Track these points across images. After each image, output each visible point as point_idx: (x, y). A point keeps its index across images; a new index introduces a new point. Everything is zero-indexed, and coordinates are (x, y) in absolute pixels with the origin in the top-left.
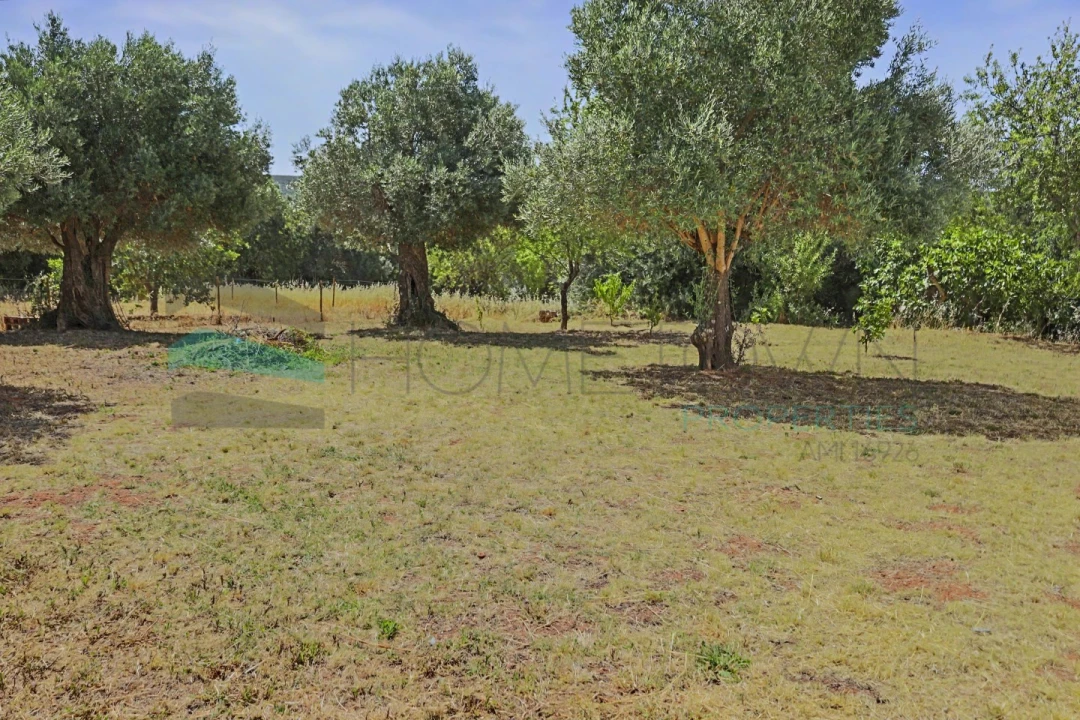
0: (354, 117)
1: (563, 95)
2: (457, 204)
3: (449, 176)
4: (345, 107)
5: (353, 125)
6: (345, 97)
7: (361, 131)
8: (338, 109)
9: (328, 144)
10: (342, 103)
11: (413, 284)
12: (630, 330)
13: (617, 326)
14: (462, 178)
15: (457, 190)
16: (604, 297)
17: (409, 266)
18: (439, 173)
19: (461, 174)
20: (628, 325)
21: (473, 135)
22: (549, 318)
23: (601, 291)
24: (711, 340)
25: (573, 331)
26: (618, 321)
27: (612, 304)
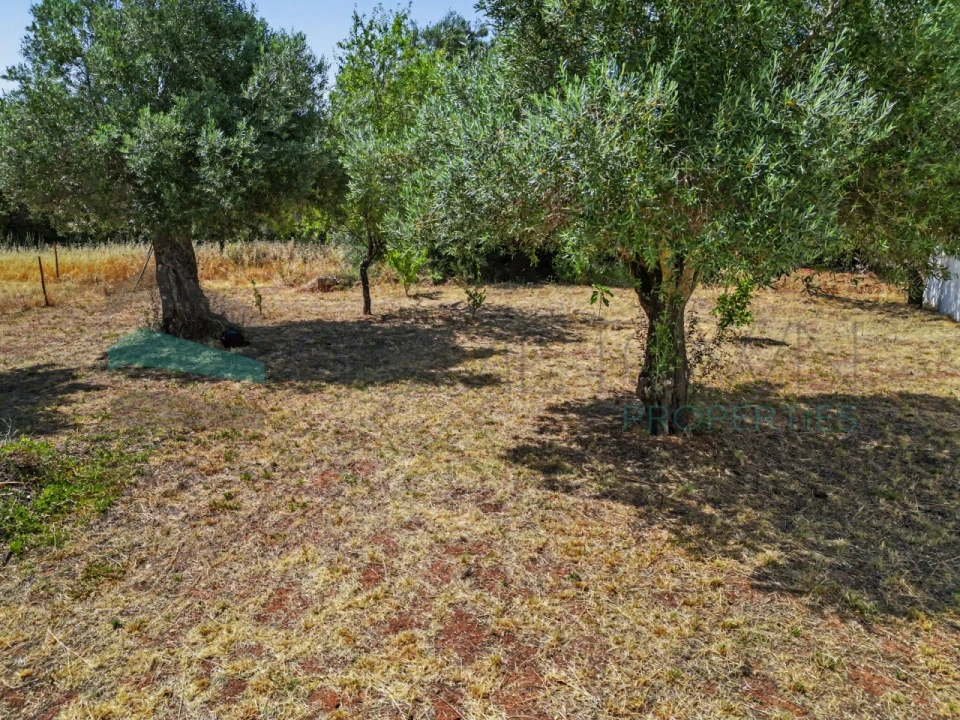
0: (62, 48)
1: (352, 23)
2: (244, 183)
3: (227, 142)
4: (45, 33)
5: (61, 62)
6: (41, 19)
7: (74, 70)
8: (32, 35)
9: (25, 90)
10: (38, 26)
11: (178, 282)
12: (441, 306)
13: (416, 297)
14: (247, 145)
15: (241, 163)
16: (397, 265)
17: (170, 259)
18: (212, 138)
19: (245, 139)
20: (429, 296)
21: (254, 81)
22: (329, 286)
23: (393, 259)
24: (669, 395)
25: (385, 318)
26: (413, 290)
27: (406, 271)
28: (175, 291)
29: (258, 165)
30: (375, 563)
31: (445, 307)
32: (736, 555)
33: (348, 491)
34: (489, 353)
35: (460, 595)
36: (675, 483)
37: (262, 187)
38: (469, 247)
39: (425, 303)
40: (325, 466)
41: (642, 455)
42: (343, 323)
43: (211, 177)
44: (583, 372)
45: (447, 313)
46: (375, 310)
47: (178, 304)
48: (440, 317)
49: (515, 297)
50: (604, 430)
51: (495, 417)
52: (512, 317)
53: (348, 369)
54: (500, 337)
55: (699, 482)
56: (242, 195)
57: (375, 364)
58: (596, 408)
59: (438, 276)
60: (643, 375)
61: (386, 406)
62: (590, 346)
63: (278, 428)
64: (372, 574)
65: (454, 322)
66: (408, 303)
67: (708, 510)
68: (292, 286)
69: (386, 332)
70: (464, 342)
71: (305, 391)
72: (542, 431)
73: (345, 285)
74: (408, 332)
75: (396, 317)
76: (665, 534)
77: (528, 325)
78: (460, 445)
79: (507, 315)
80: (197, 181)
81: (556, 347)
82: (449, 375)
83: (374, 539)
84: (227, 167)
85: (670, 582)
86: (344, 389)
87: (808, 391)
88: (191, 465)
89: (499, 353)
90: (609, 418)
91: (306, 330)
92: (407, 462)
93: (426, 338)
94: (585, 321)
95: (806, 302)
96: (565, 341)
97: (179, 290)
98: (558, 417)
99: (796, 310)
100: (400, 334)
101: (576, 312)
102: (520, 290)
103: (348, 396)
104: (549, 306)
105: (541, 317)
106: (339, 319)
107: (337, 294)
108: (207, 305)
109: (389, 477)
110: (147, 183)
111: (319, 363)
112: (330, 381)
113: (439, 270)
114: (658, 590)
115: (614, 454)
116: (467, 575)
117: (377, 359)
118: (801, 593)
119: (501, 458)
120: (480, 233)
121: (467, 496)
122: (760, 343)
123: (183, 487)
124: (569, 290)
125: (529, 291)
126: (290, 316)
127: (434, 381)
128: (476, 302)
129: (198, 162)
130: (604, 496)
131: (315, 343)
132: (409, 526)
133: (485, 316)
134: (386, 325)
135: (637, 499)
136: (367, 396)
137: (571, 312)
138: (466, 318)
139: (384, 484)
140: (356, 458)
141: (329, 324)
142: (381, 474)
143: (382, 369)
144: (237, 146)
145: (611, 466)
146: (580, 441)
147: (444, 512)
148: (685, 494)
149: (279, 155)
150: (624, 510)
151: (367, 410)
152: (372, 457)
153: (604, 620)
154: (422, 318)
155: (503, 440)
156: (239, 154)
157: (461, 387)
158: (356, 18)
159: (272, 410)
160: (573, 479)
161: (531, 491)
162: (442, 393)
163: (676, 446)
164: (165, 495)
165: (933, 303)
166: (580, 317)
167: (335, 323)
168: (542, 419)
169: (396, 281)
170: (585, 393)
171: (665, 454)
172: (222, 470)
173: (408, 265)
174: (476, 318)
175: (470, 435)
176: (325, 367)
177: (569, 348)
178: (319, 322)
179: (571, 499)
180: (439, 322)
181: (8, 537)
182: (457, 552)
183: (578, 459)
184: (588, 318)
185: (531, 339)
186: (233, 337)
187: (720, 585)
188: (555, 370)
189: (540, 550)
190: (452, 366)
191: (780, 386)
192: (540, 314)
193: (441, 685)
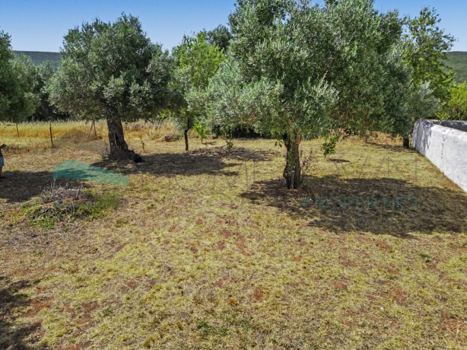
3: (140, 88)
11: (117, 138)
12: (216, 148)
13: (205, 144)
14: (147, 89)
15: (145, 96)
16: (198, 131)
17: (114, 129)
18: (135, 87)
19: (147, 87)
20: (211, 144)
21: (150, 66)
22: (170, 139)
23: (196, 128)
24: (293, 175)
25: (194, 152)
26: (204, 141)
27: (202, 134)
28: (116, 142)
29: (151, 97)
30: (200, 220)
31: (218, 148)
32: (306, 219)
33: (189, 204)
34: (235, 165)
35: (225, 227)
36: (293, 202)
37: (152, 104)
38: (227, 127)
39: (210, 146)
40: (181, 198)
41: (284, 195)
42: (177, 154)
43: (134, 101)
44: (269, 171)
45: (219, 150)
46: (190, 149)
47: (117, 147)
48: (216, 152)
49: (246, 144)
50: (273, 188)
51: (236, 185)
52: (244, 152)
53: (183, 170)
54: (239, 159)
55: (300, 202)
56: (145, 107)
57: (192, 168)
58: (272, 182)
59: (215, 135)
60: (285, 169)
61: (198, 181)
62: (273, 162)
63: (163, 188)
64: (199, 222)
65: (222, 154)
66: (202, 147)
67: (301, 209)
68: (153, 139)
69: (195, 158)
70: (225, 160)
71: (169, 177)
72: (252, 189)
73: (176, 139)
74: (203, 158)
75: (198, 152)
76: (286, 214)
77: (251, 155)
78: (224, 192)
79: (242, 151)
80: (129, 102)
81: (260, 163)
82: (220, 172)
83: (199, 215)
84: (140, 97)
85: (284, 224)
86: (183, 176)
87: (350, 177)
88: (137, 197)
89: (238, 165)
90: (275, 185)
91: (163, 157)
92: (207, 197)
93: (210, 160)
94: (273, 153)
95: (363, 146)
96: (264, 160)
97: (117, 141)
98: (258, 185)
99: (358, 149)
100: (201, 158)
101: (270, 150)
102: (248, 141)
103: (185, 178)
104: (260, 148)
105: (256, 152)
106: (176, 153)
107: (173, 143)
108: (127, 147)
109: (202, 201)
110: (111, 102)
111: (172, 168)
112: (178, 174)
113: (215, 133)
114: (281, 226)
115: (275, 195)
116: (227, 223)
117: (193, 167)
118: (321, 227)
119: (237, 196)
120: (231, 123)
121: (227, 206)
122: (338, 161)
123: (137, 203)
124: (269, 141)
125: (252, 141)
126: (155, 152)
127: (214, 174)
128: (230, 146)
129: (129, 95)
130: (269, 205)
131: (168, 162)
132: (209, 212)
133: (234, 152)
134: (194, 155)
135: (280, 206)
136: (191, 179)
137: (268, 150)
138: (227, 152)
139: (200, 202)
140: (190, 196)
141: (172, 155)
142: (199, 200)
143: (195, 170)
144: (144, 89)
145: (273, 198)
146: (264, 191)
147: (219, 209)
148: (295, 205)
149: (158, 92)
150: (274, 209)
151: (192, 183)
152: (196, 196)
153: (264, 232)
154: (209, 152)
155: (239, 191)
156: (145, 92)
157: (224, 176)
158: (185, 37)
159: (159, 183)
160: (260, 201)
161: (247, 204)
162: (218, 178)
163: (295, 192)
164: (132, 205)
165: (414, 146)
166: (271, 152)
167: (174, 154)
168: (252, 185)
169: (197, 137)
170: (268, 178)
171: (291, 195)
172: (147, 199)
173: (203, 131)
174: (230, 152)
175: (228, 190)
176: (175, 169)
177: (265, 163)
178: (168, 154)
179: (259, 206)
180: (216, 154)
181: (91, 214)
182: (223, 218)
183: (262, 196)
184: (275, 152)
185: (251, 160)
186: (138, 159)
187: (298, 225)
188: (259, 170)
189: (248, 218)
190: (221, 169)
191: (341, 176)
192: (256, 151)
193: (220, 242)
